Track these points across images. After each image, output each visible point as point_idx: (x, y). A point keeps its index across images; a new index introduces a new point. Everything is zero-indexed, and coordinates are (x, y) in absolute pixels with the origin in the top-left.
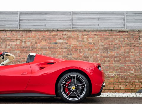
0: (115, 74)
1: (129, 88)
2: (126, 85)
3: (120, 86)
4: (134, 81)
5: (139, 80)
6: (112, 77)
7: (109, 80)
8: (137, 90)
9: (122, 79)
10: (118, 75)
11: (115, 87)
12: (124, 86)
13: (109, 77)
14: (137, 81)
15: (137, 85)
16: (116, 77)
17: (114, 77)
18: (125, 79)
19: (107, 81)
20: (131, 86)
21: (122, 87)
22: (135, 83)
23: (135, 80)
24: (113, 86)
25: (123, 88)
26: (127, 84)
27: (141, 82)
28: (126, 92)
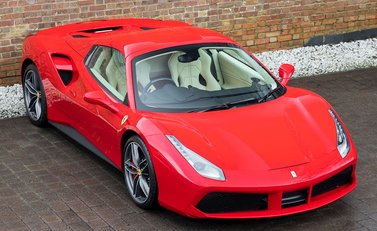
0: (258, 7)
1: (289, 37)
2: (282, 31)
3: (268, 35)
4: (299, 19)
5: (309, 15)
6: (252, 14)
7: (244, 22)
8: (306, 41)
9: (273, 18)
10: (266, 7)
11: (256, 37)
12: (278, 34)
13: (245, 15)
14: (307, 18)
15: (306, 26)
16: (262, 12)
17: (255, 14)
18: (281, 17)
19: (240, 26)
20: (292, 32)
21: (272, 37)
22: (303, 24)
23: (303, 14)
24: (253, 36)
25: (275, 39)
26: (285, 27)
27: (314, 19)
28: (281, 48)
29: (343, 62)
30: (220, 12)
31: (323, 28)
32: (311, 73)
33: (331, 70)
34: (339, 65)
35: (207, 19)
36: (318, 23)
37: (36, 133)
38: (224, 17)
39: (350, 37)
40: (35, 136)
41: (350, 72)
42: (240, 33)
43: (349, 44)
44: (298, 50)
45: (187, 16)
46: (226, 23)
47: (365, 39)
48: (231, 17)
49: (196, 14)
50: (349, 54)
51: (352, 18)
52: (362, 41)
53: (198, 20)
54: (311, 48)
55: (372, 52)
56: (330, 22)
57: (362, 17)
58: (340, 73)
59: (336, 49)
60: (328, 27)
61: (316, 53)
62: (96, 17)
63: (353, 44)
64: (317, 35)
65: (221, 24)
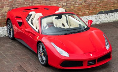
0: (82, 2)
2: (90, 9)
3: (85, 11)
4: (95, 6)
5: (99, 4)
6: (80, 4)
7: (78, 7)
8: (98, 13)
9: (87, 5)
10: (85, 2)
11: (82, 12)
12: (89, 10)
13: (78, 5)
14: (98, 5)
16: (84, 4)
17: (81, 4)
18: (90, 5)
19: (76, 8)
20: (93, 10)
22: (97, 7)
23: (97, 4)
24: (81, 11)
25: (88, 12)
26: (91, 8)
27: (100, 6)
28: (90, 15)
30: (70, 3)
31: (103, 8)
33: (105, 22)
34: (108, 20)
35: (66, 6)
37: (11, 42)
38: (72, 5)
39: (112, 12)
40: (10, 43)
41: (111, 23)
42: (76, 10)
43: (112, 14)
44: (95, 16)
45: (60, 5)
46: (72, 7)
47: (117, 12)
48: (74, 5)
49: (63, 4)
50: (111, 17)
51: (113, 6)
52: (116, 13)
53: (63, 6)
54: (99, 15)
56: (105, 7)
57: (115, 5)
58: (108, 23)
59: (107, 15)
60: (105, 8)
61: (101, 17)
62: (31, 5)
63: (113, 14)
64: (101, 11)
65: (70, 7)
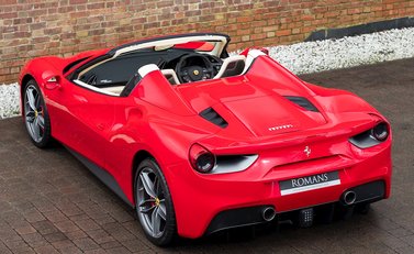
1: (288, 32)
2: (280, 25)
3: (265, 29)
4: (299, 12)
5: (310, 7)
6: (247, 7)
7: (238, 15)
8: (307, 35)
9: (270, 10)
11: (253, 33)
12: (276, 28)
13: (240, 8)
14: (307, 11)
15: (306, 19)
16: (258, 5)
17: (251, 6)
18: (279, 9)
19: (234, 20)
20: (292, 25)
21: (270, 32)
22: (303, 17)
23: (303, 7)
24: (248, 31)
25: (273, 34)
26: (283, 21)
27: (315, 12)
28: (279, 43)
29: (347, 57)
30: (212, 5)
31: (325, 21)
32: (311, 70)
33: (333, 67)
34: (343, 61)
35: (199, 13)
36: (320, 16)
38: (217, 11)
39: (355, 31)
41: (354, 68)
42: (234, 28)
43: (354, 38)
44: (298, 45)
45: (176, 9)
46: (219, 17)
47: (371, 32)
48: (225, 10)
49: (186, 8)
50: (354, 50)
51: (357, 10)
52: (368, 35)
53: (188, 14)
54: (313, 43)
55: (379, 47)
56: (333, 14)
57: (367, 9)
58: (344, 70)
59: (340, 44)
60: (330, 21)
61: (318, 49)
63: (358, 39)
64: (318, 29)
65: (213, 18)
